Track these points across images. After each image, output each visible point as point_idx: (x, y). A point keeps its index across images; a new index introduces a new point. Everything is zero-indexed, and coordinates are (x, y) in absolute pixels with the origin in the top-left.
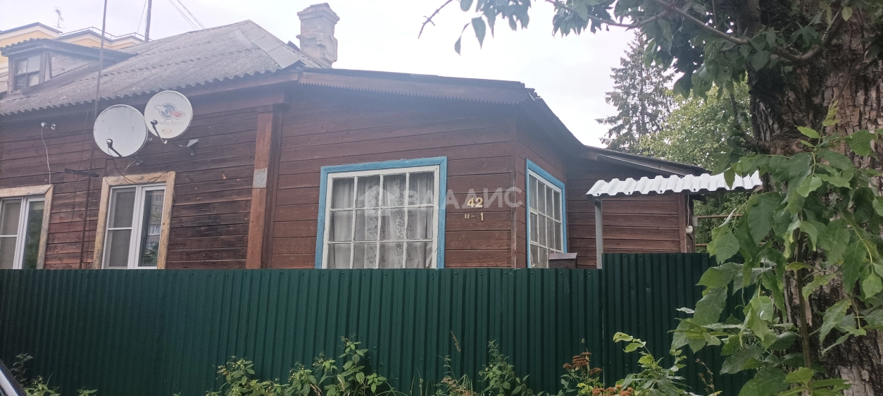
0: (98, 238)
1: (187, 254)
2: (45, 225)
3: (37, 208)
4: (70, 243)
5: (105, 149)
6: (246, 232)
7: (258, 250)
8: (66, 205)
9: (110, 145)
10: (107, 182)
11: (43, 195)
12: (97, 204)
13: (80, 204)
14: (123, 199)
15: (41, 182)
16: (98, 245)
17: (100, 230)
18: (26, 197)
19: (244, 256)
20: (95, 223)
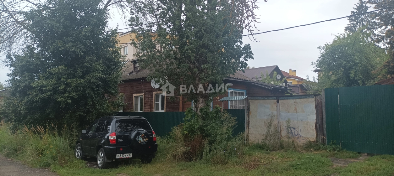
0: (153, 105)
1: (170, 108)
2: (143, 102)
3: (142, 98)
4: (148, 106)
5: (153, 87)
6: (179, 103)
7: (181, 107)
8: (147, 98)
9: (154, 87)
10: (154, 93)
11: (143, 95)
12: (153, 97)
13: (150, 97)
14: (158, 96)
15: (141, 92)
16: (153, 106)
17: (153, 103)
18: (139, 96)
19: (179, 108)
20: (153, 101)
